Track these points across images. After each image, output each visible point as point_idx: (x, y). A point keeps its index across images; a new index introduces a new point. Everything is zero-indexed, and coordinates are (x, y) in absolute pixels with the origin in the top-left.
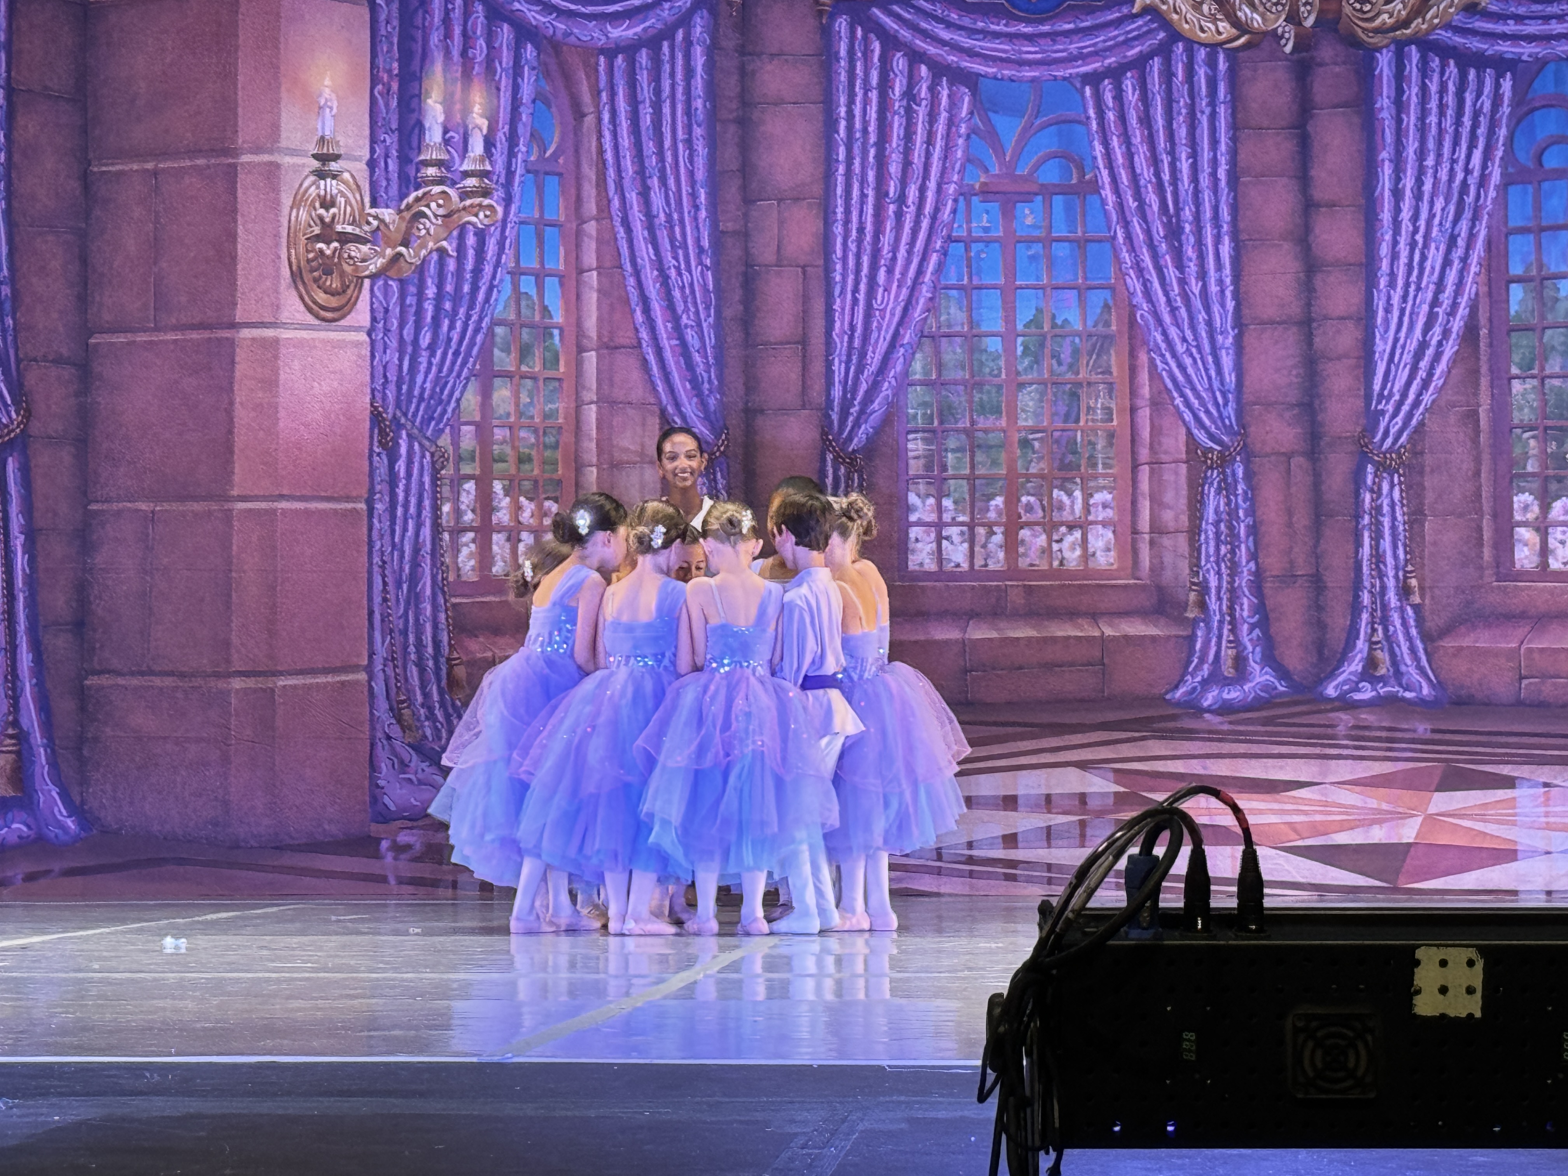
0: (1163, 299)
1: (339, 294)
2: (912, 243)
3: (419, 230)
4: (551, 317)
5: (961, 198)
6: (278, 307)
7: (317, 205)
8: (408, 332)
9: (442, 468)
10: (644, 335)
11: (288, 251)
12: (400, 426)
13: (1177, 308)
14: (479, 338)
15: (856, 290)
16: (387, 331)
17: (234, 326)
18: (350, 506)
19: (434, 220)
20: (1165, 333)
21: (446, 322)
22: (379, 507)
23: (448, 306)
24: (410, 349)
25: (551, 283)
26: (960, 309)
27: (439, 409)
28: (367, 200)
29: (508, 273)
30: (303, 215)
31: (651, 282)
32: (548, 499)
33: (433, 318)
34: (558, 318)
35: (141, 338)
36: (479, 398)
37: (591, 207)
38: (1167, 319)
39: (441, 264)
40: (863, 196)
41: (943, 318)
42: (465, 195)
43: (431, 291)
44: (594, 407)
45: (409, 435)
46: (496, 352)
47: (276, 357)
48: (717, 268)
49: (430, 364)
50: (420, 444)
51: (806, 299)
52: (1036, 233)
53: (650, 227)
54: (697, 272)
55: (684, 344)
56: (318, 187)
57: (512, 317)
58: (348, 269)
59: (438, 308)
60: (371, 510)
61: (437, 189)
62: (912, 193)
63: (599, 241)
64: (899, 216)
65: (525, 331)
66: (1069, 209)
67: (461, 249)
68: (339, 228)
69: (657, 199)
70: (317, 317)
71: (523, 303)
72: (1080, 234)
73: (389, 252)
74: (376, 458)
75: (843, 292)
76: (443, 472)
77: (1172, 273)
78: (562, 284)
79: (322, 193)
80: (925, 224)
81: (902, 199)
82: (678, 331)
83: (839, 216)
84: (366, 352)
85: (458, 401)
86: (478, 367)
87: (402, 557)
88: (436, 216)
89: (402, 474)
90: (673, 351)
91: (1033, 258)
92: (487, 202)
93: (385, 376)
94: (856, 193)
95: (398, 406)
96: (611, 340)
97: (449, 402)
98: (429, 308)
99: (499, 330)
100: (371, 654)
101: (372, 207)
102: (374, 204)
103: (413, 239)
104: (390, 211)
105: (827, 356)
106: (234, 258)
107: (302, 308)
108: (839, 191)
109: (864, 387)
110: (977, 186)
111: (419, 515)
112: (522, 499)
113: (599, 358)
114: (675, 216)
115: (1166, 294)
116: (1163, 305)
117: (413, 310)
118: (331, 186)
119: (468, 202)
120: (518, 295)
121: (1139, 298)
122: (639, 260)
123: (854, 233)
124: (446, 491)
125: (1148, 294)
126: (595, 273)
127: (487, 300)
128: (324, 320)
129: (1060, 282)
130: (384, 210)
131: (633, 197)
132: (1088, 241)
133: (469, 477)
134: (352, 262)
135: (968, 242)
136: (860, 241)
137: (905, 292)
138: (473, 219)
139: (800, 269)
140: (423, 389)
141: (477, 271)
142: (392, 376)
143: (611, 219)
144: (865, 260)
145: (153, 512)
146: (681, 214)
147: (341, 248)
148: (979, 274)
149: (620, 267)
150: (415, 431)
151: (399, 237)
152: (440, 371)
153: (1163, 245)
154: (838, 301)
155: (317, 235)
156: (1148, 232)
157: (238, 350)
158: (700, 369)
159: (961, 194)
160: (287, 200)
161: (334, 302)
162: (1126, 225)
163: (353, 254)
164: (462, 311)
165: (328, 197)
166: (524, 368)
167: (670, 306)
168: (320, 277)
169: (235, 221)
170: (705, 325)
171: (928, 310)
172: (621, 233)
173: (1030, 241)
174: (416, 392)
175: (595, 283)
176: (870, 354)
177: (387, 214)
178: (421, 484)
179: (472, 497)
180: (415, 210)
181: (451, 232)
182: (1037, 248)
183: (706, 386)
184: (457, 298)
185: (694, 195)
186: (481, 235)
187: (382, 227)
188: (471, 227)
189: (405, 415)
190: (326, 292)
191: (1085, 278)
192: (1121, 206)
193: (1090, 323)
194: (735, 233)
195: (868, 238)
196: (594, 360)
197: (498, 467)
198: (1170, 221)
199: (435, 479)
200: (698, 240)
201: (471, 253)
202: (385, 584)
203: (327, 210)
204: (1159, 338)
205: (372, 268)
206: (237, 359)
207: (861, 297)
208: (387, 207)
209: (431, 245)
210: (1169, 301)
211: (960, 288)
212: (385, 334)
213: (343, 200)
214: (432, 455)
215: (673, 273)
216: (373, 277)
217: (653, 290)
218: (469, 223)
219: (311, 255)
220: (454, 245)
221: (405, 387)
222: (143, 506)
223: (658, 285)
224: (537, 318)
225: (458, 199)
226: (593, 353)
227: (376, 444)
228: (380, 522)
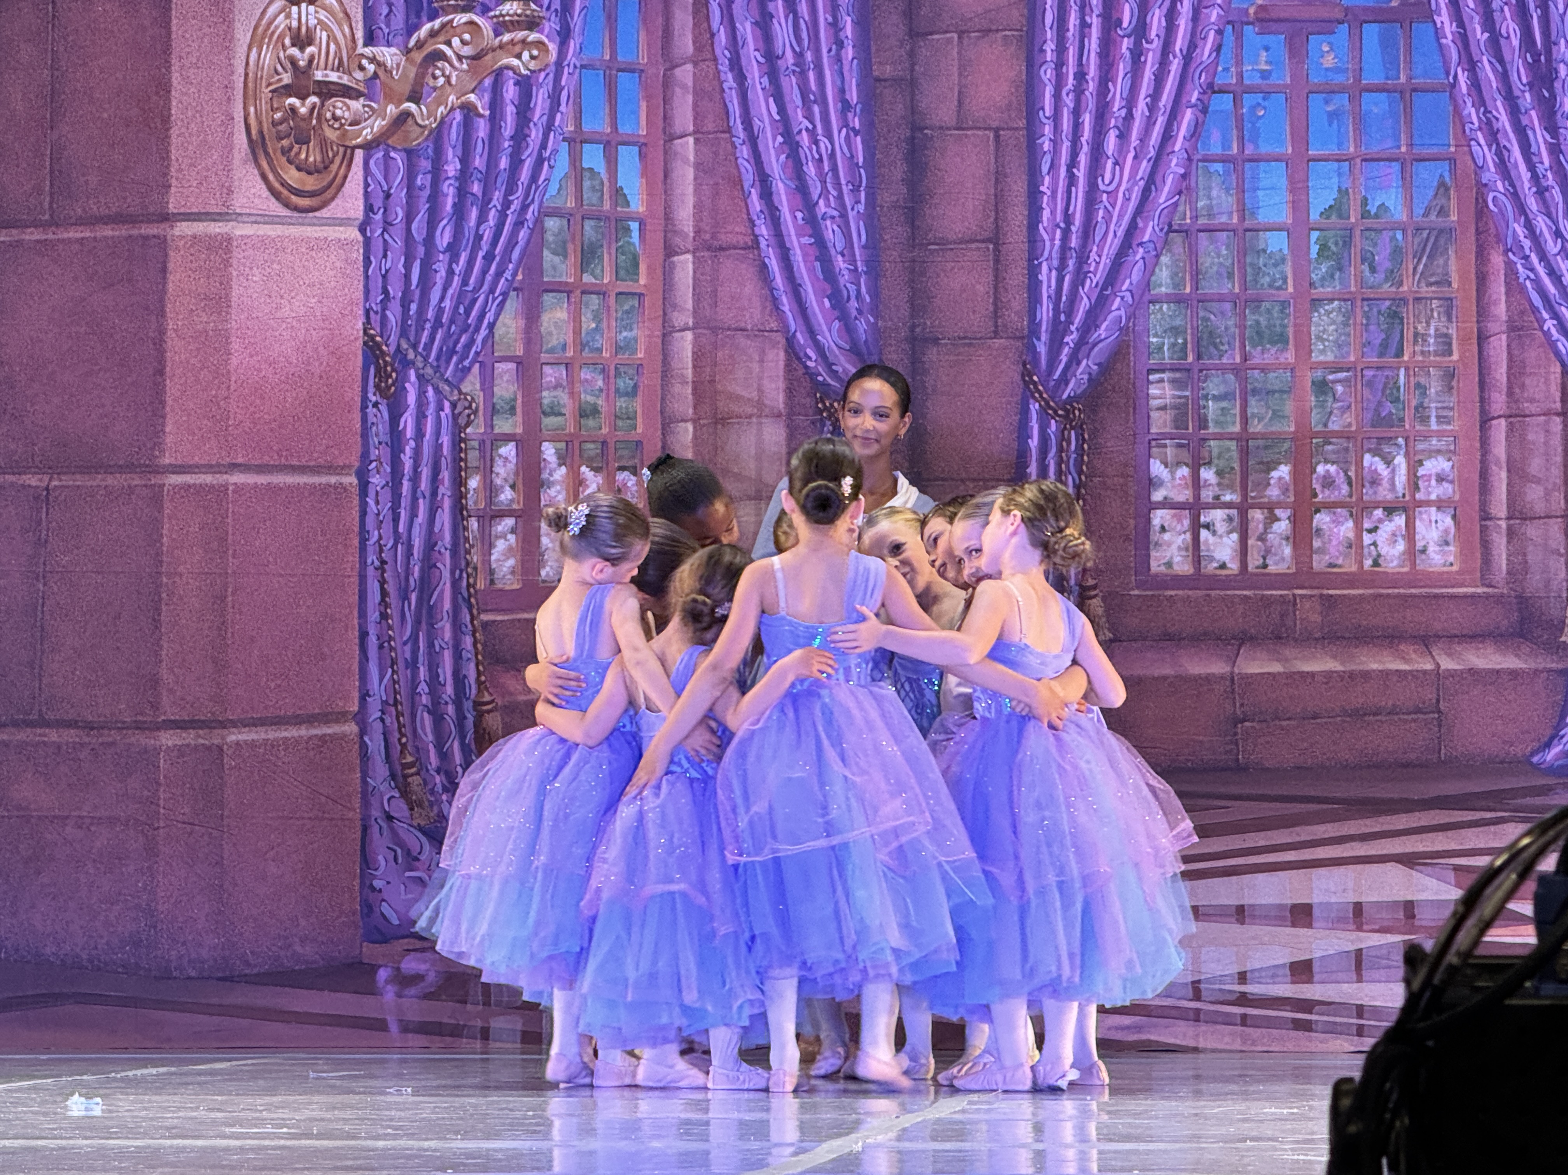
0: (1526, 175)
1: (318, 171)
2: (1155, 96)
3: (435, 78)
4: (628, 204)
5: (1229, 28)
6: (230, 192)
7: (287, 41)
8: (418, 227)
9: (468, 424)
10: (763, 230)
11: (245, 108)
12: (407, 364)
13: (1547, 189)
14: (523, 234)
15: (1073, 164)
16: (387, 224)
17: (165, 218)
18: (333, 480)
19: (456, 63)
20: (1529, 226)
21: (474, 213)
22: (376, 480)
23: (476, 188)
24: (421, 251)
25: (628, 156)
26: (1227, 190)
27: (463, 340)
28: (360, 35)
29: (564, 140)
30: (267, 58)
31: (772, 151)
32: (622, 469)
33: (455, 205)
34: (637, 204)
35: (33, 235)
36: (522, 323)
37: (685, 44)
38: (1532, 204)
39: (467, 125)
40: (1084, 26)
41: (1200, 204)
42: (500, 27)
43: (452, 168)
44: (689, 336)
45: (420, 377)
46: (546, 253)
47: (227, 263)
48: (869, 132)
49: (450, 273)
50: (437, 390)
51: (999, 176)
52: (1339, 79)
53: (772, 72)
54: (839, 138)
55: (821, 243)
56: (288, 16)
57: (571, 204)
58: (331, 135)
59: (462, 192)
60: (364, 485)
61: (461, 18)
62: (1156, 20)
63: (699, 93)
64: (1137, 55)
65: (589, 225)
66: (1387, 44)
67: (495, 105)
68: (319, 75)
69: (782, 31)
70: (287, 205)
71: (587, 184)
72: (1403, 79)
73: (391, 109)
74: (371, 410)
75: (1053, 166)
76: (468, 430)
77: (1540, 138)
78: (642, 156)
79: (295, 24)
80: (1175, 66)
81: (1141, 30)
82: (813, 223)
83: (1049, 56)
84: (358, 255)
85: (492, 326)
86: (520, 277)
87: (409, 554)
88: (460, 58)
89: (409, 433)
90: (805, 255)
91: (1333, 116)
92: (533, 36)
93: (385, 292)
94: (1073, 20)
95: (404, 333)
96: (714, 236)
97: (477, 329)
98: (449, 190)
99: (552, 224)
100: (364, 696)
101: (366, 45)
102: (370, 39)
103: (426, 89)
104: (393, 50)
105: (1030, 260)
106: (166, 120)
107: (266, 193)
108: (1049, 18)
109: (1084, 305)
110: (1252, 11)
111: (434, 493)
112: (583, 469)
113: (698, 263)
114: (809, 56)
115: (1532, 168)
116: (1527, 185)
117: (427, 192)
118: (309, 14)
119: (506, 37)
120: (578, 172)
121: (1491, 174)
122: (756, 122)
123: (1071, 80)
124: (473, 457)
125: (1504, 168)
126: (691, 140)
127: (534, 178)
128: (296, 209)
129: (1375, 149)
130: (384, 49)
131: (746, 29)
132: (1415, 90)
133: (507, 438)
134: (336, 125)
135: (1238, 93)
136: (1079, 92)
137: (1145, 167)
138: (515, 62)
139: (991, 135)
140: (440, 310)
141: (520, 137)
142: (395, 290)
143: (715, 59)
144: (1087, 120)
145: (47, 489)
146: (817, 51)
147: (323, 105)
148: (1254, 141)
149: (729, 130)
150: (429, 371)
151: (407, 89)
152: (465, 283)
153: (1527, 95)
154: (1047, 180)
155: (286, 87)
156: (1504, 77)
157: (172, 254)
158: (845, 279)
159: (1228, 23)
160: (243, 36)
161: (311, 183)
162: (1472, 66)
163: (339, 112)
164: (497, 197)
165: (304, 29)
166: (587, 278)
167: (802, 189)
168: (291, 148)
169: (168, 64)
170: (851, 215)
171: (1180, 193)
172: (730, 80)
173: (1330, 91)
174: (430, 314)
175: (692, 158)
176: (1093, 256)
177: (389, 55)
178: (438, 447)
179: (511, 466)
180: (428, 49)
181: (481, 82)
182: (1341, 101)
183: (853, 304)
184: (489, 179)
185: (835, 26)
186: (525, 85)
187: (381, 73)
188: (511, 73)
189: (415, 346)
190: (299, 169)
191: (1411, 145)
192: (1463, 39)
193: (1419, 211)
194: (897, 81)
195: (1092, 86)
196: (691, 266)
197: (549, 422)
198: (1537, 61)
199: (458, 441)
200: (842, 91)
201: (510, 110)
202: (384, 594)
203: (302, 49)
204: (1520, 231)
205: (367, 134)
206: (171, 266)
207: (1081, 173)
208: (389, 44)
209: (452, 98)
210: (1535, 178)
211: (1224, 160)
212: (384, 230)
213: (324, 34)
214: (454, 405)
215: (805, 139)
216: (369, 147)
217: (775, 163)
218: (508, 67)
219: (278, 115)
220: (487, 97)
221: (414, 307)
222: (33, 481)
223: (783, 157)
224: (607, 206)
225: (491, 34)
226: (689, 257)
227: (371, 389)
228: (377, 503)
